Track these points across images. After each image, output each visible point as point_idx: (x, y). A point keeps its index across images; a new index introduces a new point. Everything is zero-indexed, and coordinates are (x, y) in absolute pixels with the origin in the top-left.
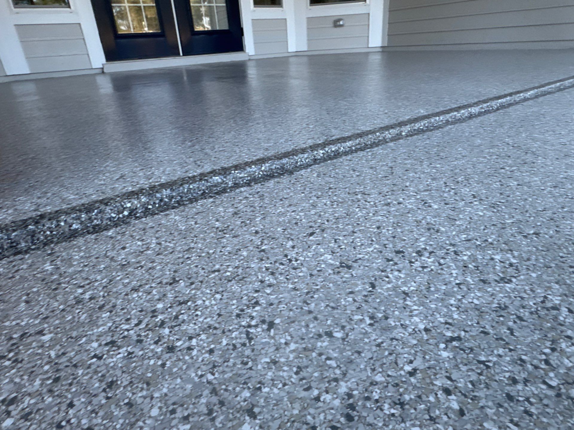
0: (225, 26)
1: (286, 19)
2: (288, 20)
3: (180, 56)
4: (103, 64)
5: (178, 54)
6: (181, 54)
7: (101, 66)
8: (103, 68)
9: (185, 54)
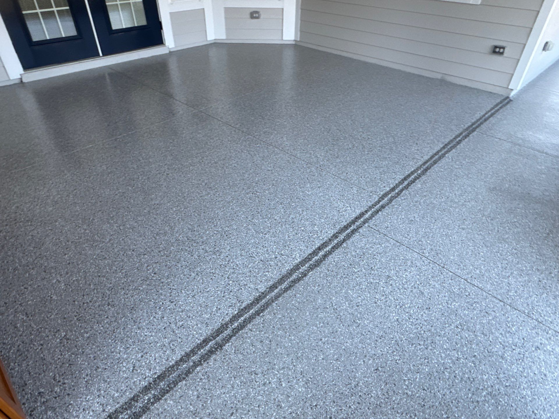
0: (143, 22)
1: (204, 9)
2: (206, 10)
3: (100, 57)
4: (21, 75)
5: (98, 55)
6: (101, 54)
7: (20, 77)
8: (21, 79)
9: (105, 54)
